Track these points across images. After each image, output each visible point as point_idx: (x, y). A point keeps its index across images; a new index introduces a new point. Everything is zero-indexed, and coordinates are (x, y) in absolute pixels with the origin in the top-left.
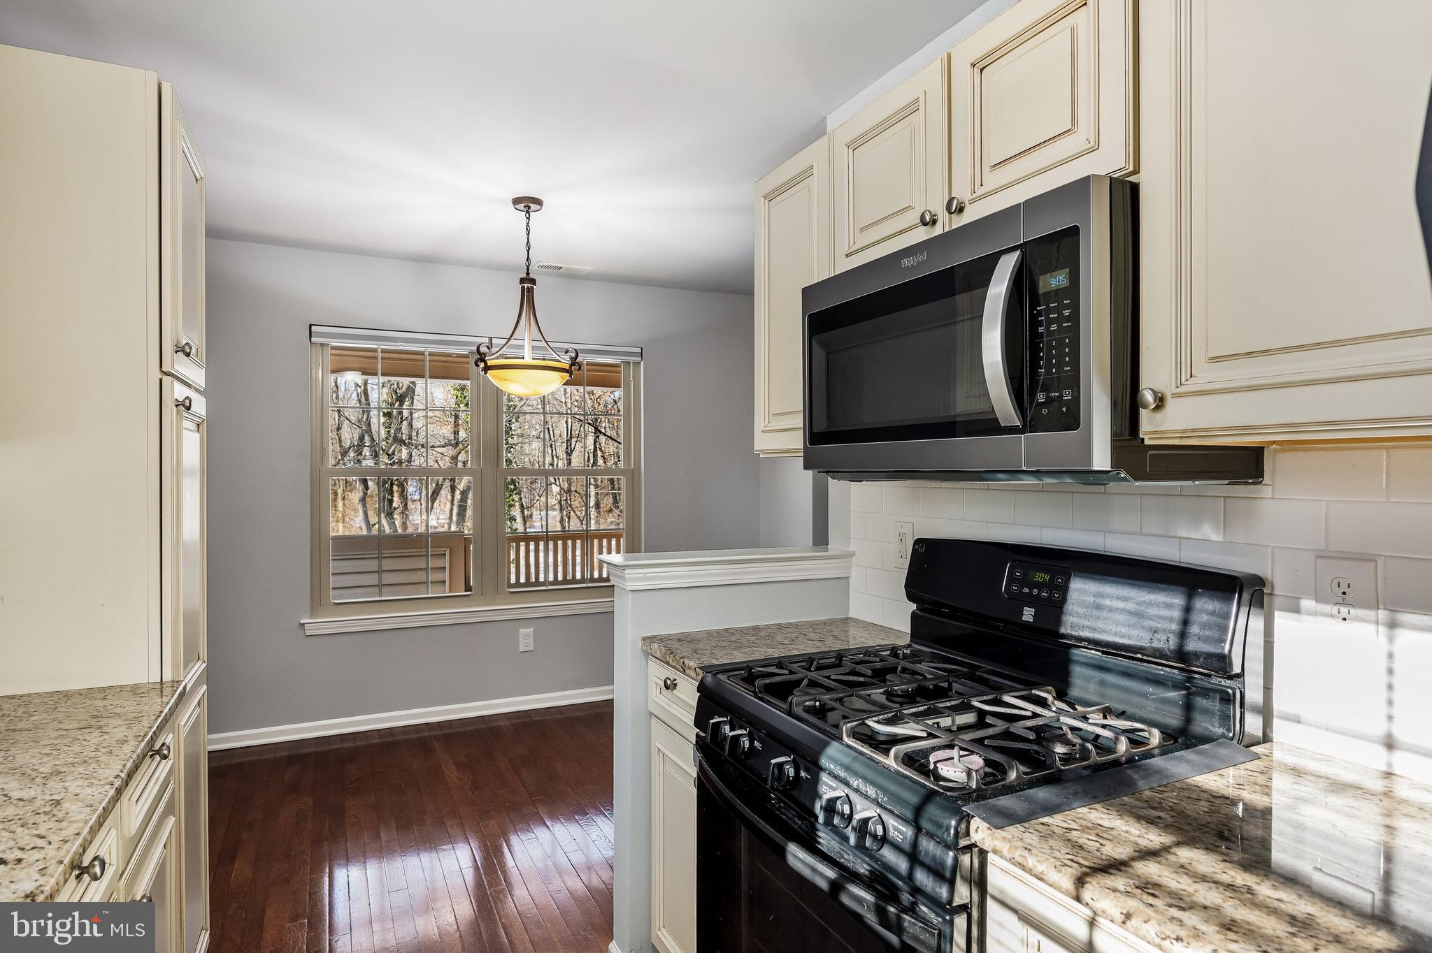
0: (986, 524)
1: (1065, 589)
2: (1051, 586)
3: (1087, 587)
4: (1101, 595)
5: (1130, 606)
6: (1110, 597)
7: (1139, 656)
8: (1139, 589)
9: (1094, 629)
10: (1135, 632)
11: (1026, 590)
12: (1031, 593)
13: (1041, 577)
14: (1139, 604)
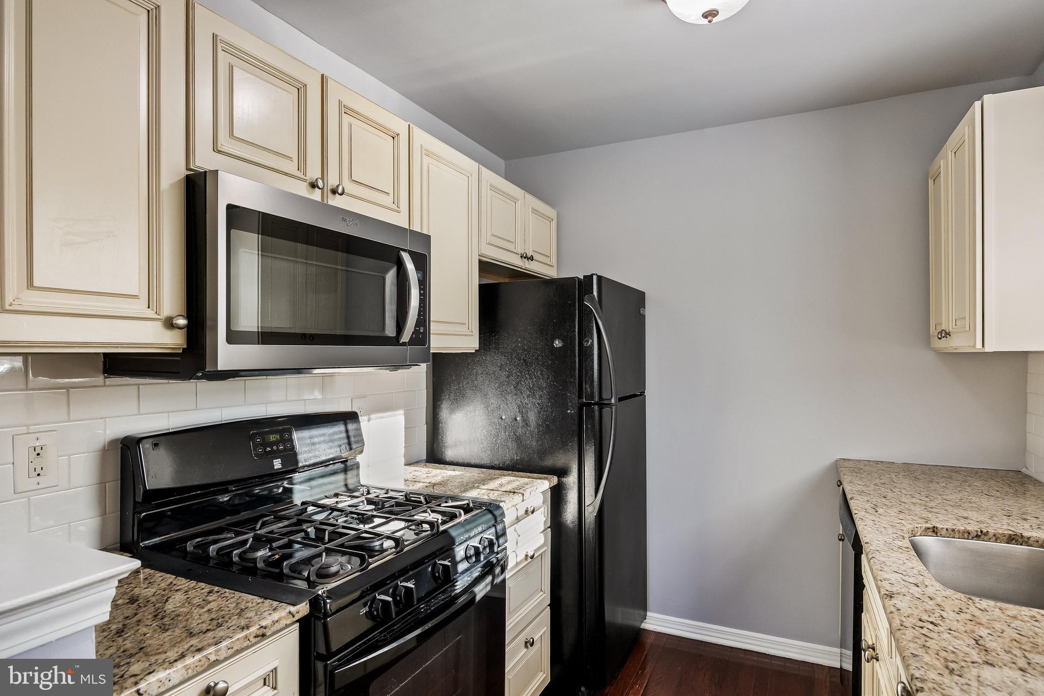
0: (167, 414)
1: (291, 440)
2: (282, 441)
3: (304, 434)
4: (311, 438)
5: (327, 438)
6: (317, 436)
7: (331, 462)
8: (327, 428)
9: (316, 457)
10: (333, 451)
11: (269, 449)
12: (272, 449)
13: (273, 438)
14: (330, 435)
